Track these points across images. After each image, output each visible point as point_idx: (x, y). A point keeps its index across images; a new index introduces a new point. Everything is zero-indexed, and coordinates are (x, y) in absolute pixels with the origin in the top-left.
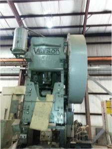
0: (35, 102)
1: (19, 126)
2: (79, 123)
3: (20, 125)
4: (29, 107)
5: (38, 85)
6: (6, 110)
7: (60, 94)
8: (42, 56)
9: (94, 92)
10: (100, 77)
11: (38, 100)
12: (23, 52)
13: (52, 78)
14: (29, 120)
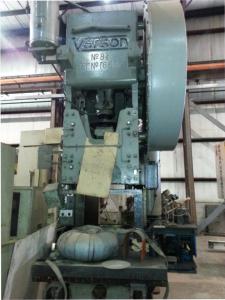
0: (84, 147)
1: (56, 192)
2: (171, 196)
3: (58, 190)
4: (72, 157)
5: (86, 117)
6: (32, 174)
7: (131, 131)
8: (90, 53)
9: (204, 136)
10: (217, 106)
11: (87, 143)
12: (51, 48)
13: (114, 102)
14: (74, 180)
